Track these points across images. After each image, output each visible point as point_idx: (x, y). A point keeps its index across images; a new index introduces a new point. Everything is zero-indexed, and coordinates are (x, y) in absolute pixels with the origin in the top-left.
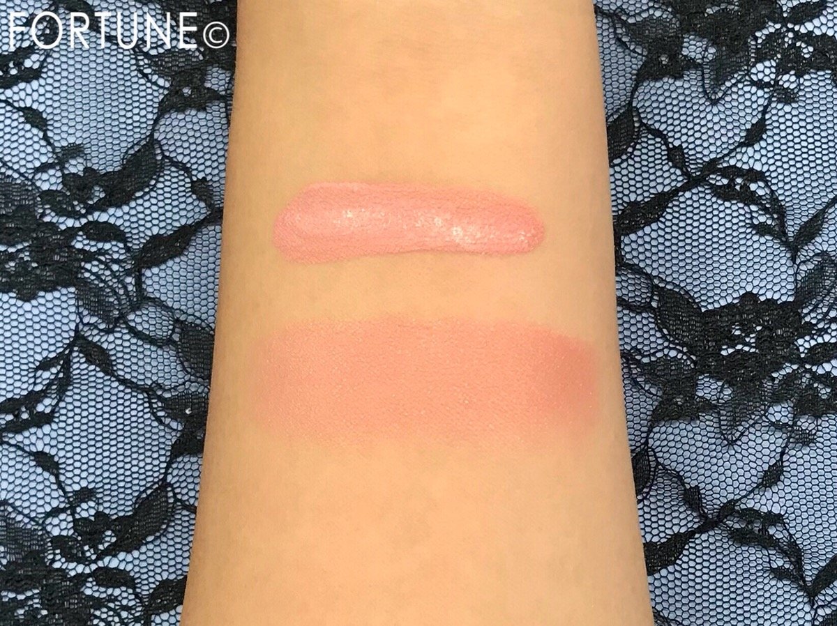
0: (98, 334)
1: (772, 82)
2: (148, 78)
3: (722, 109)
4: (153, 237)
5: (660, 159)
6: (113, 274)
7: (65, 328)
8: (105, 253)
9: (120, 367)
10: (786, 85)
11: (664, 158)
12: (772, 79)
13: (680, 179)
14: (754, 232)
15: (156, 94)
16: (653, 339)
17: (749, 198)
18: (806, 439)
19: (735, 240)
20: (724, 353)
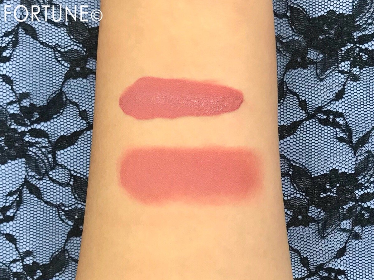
0: (35, 180)
1: (348, 71)
2: (60, 62)
3: (325, 83)
4: (61, 136)
5: (296, 106)
6: (43, 153)
7: (20, 177)
8: (39, 143)
9: (45, 196)
10: (355, 73)
11: (297, 105)
12: (348, 70)
13: (304, 115)
14: (337, 141)
15: (63, 70)
16: (289, 189)
17: (335, 125)
18: (357, 237)
19: (328, 144)
20: (321, 196)
